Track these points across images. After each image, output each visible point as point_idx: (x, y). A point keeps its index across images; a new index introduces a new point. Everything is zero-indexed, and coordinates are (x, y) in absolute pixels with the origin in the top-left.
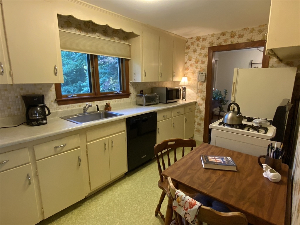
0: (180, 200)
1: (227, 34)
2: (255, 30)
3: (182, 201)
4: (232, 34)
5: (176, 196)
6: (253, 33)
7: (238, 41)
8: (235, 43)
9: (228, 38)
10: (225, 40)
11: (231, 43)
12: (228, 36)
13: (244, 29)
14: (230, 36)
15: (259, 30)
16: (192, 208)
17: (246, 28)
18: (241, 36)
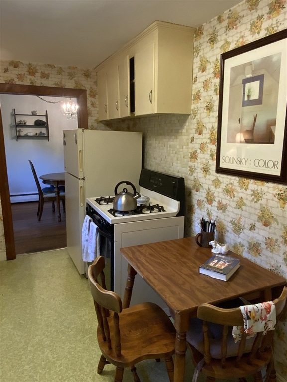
0: (254, 315)
1: (21, 66)
2: (64, 71)
3: (257, 314)
4: (30, 68)
5: (249, 314)
6: (62, 75)
7: (42, 83)
8: (37, 85)
9: (24, 74)
10: (20, 76)
11: (31, 83)
12: (23, 70)
13: (48, 65)
14: (27, 71)
15: (68, 73)
16: (270, 311)
17: (51, 65)
18: (45, 76)
